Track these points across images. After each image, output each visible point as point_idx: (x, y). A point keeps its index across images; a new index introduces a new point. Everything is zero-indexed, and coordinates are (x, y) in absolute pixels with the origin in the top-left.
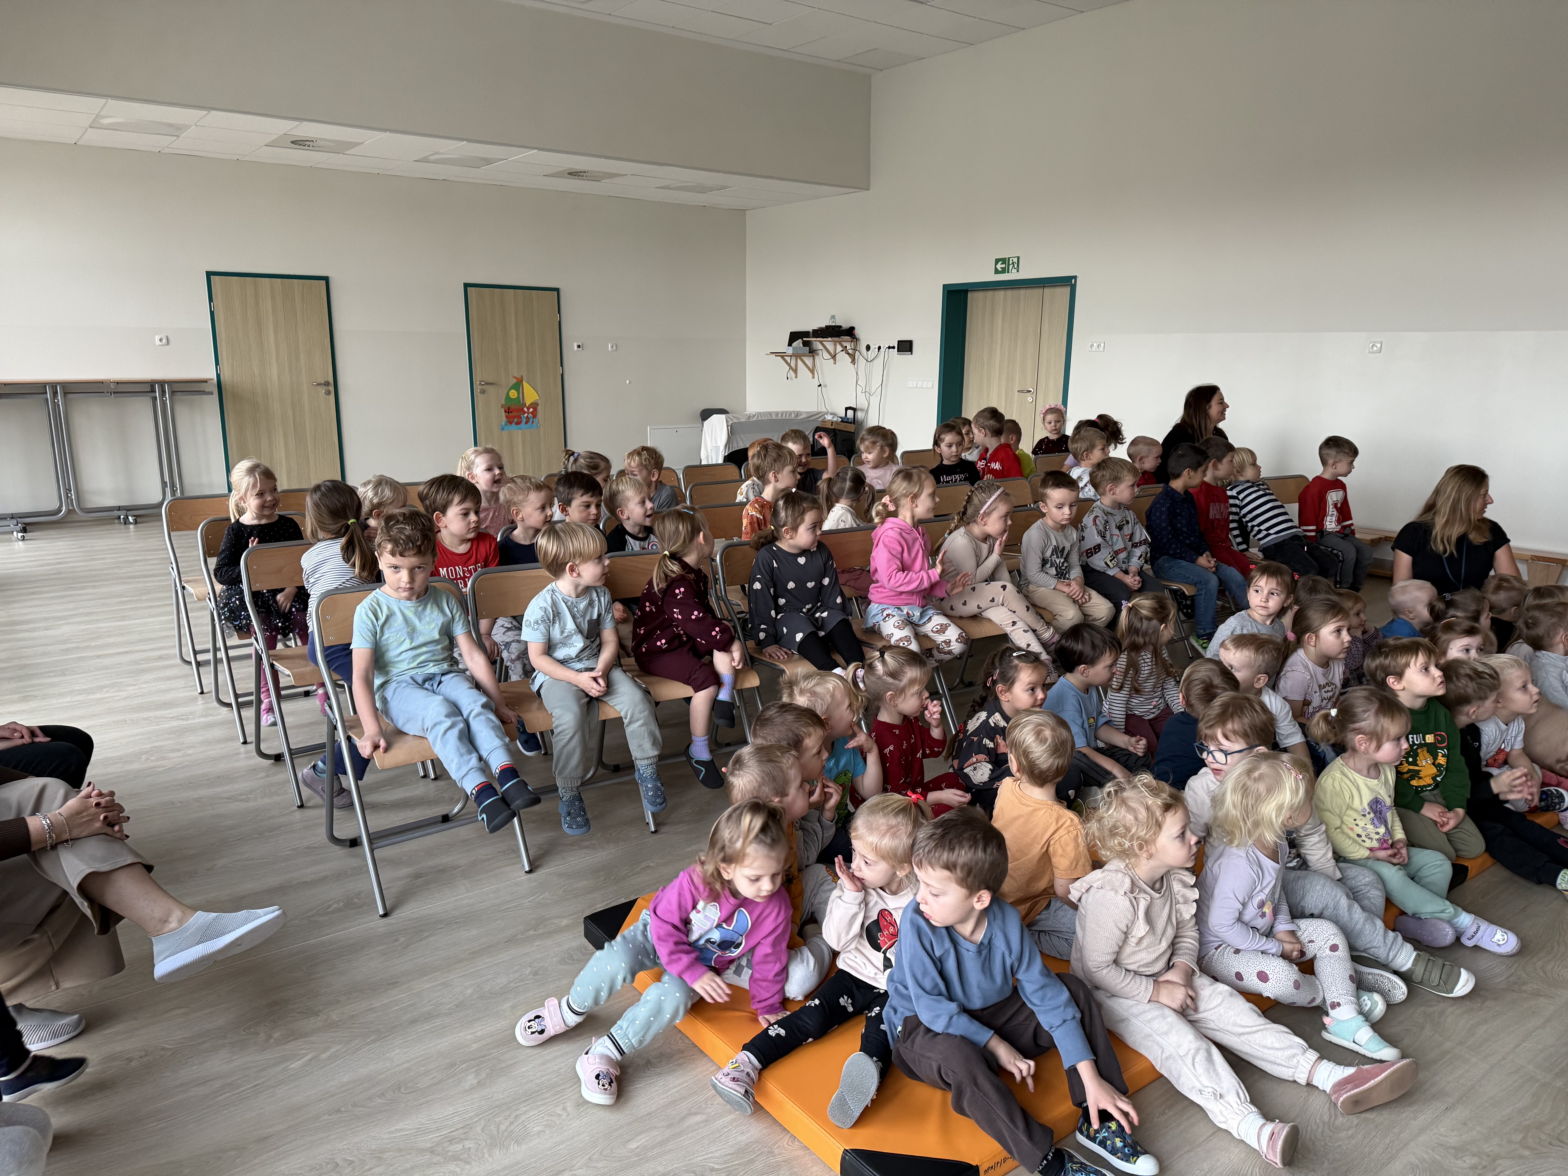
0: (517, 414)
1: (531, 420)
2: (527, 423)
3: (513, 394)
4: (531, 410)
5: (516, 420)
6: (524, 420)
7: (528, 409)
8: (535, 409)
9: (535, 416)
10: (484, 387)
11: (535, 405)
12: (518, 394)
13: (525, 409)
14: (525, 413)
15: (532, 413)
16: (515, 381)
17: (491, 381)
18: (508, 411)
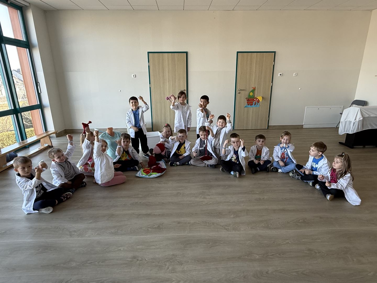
0: (251, 101)
1: (257, 104)
2: (254, 105)
3: (251, 94)
5: (251, 104)
10: (240, 91)
12: (253, 94)
13: (255, 100)
14: (255, 101)
15: (257, 101)
16: (252, 89)
17: (243, 89)
18: (248, 100)
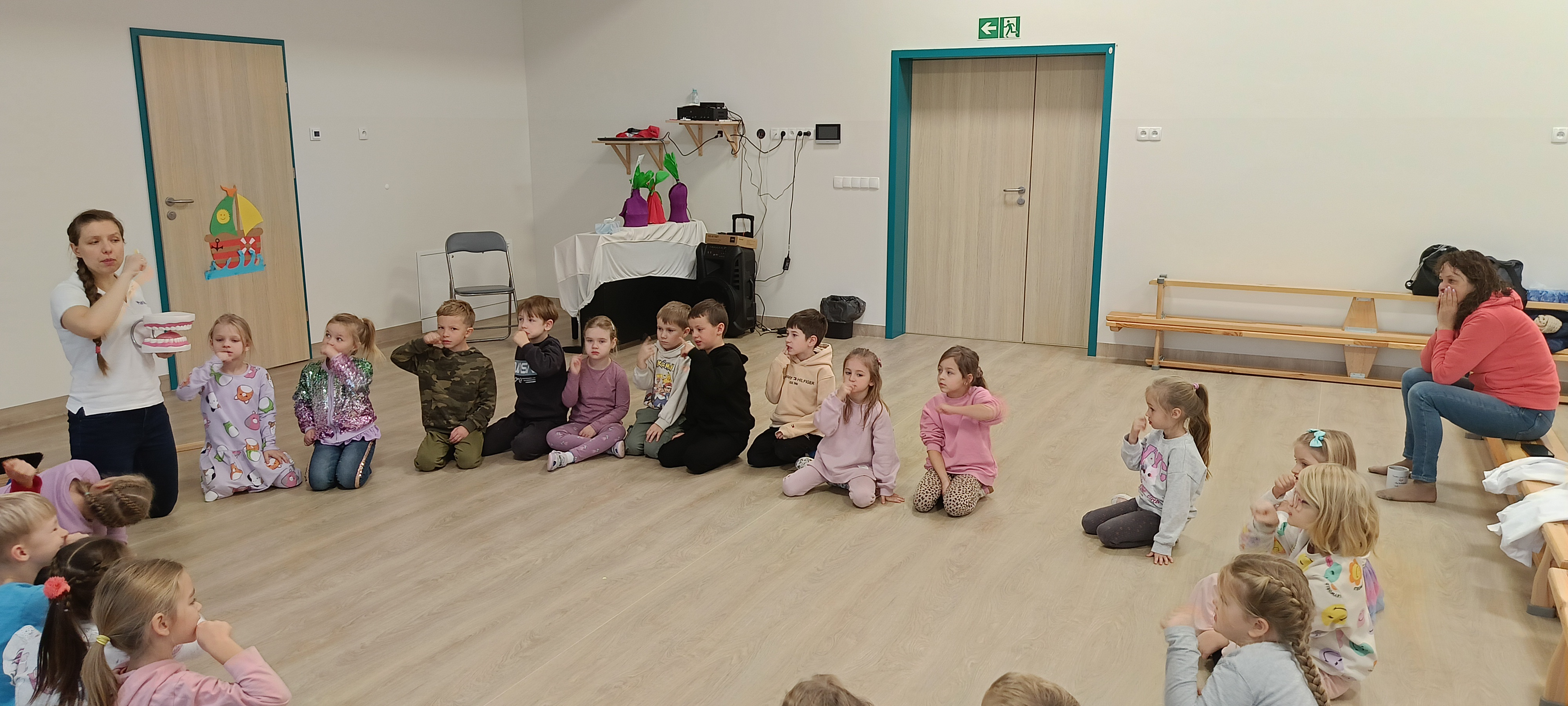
0: (233, 249)
1: (253, 259)
2: (246, 263)
3: (223, 217)
4: (252, 241)
5: (229, 260)
6: (242, 259)
7: (248, 239)
8: (258, 239)
9: (258, 251)
10: (175, 208)
11: (256, 234)
12: (231, 215)
13: (243, 241)
14: (243, 246)
15: (253, 246)
17: (185, 197)
18: (216, 246)
